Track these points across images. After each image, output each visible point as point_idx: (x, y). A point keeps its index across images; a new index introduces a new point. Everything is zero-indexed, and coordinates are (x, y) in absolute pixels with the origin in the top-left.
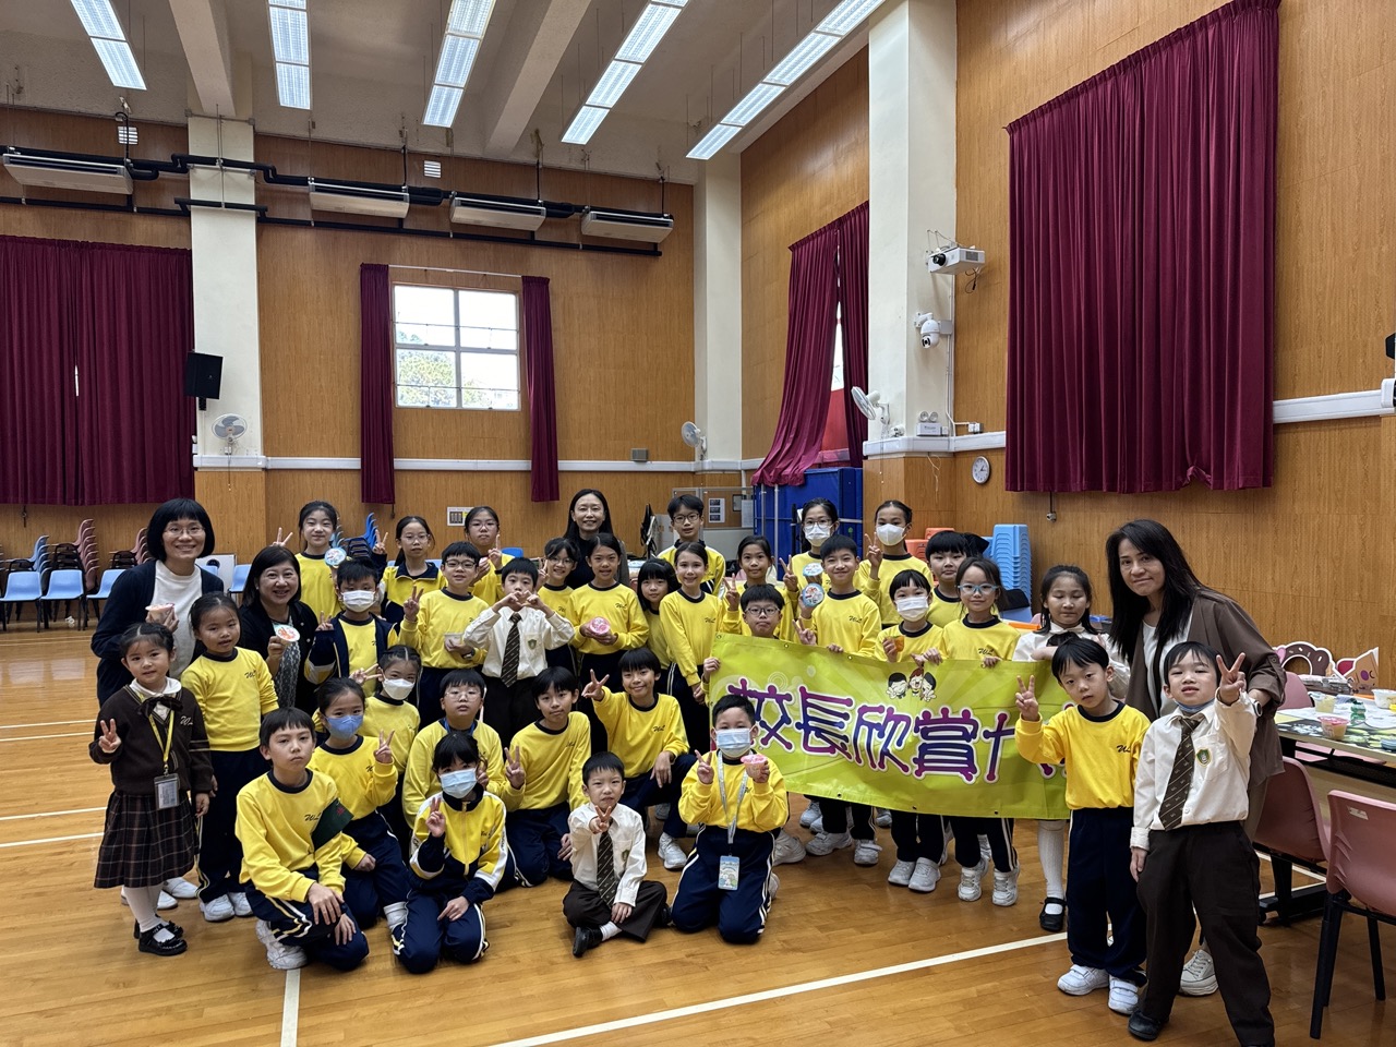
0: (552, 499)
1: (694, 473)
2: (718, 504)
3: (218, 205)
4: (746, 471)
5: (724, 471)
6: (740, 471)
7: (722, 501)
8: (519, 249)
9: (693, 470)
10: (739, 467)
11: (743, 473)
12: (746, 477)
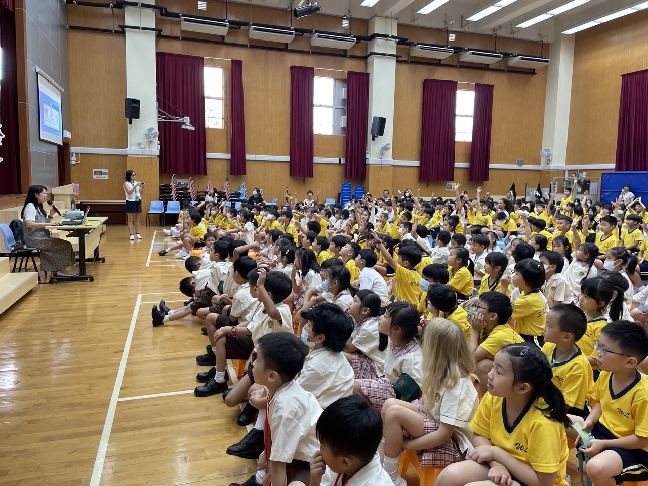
0: (485, 180)
1: (539, 170)
2: (555, 184)
3: (385, 55)
4: (568, 170)
5: (558, 170)
6: (565, 170)
7: (557, 183)
8: (480, 72)
9: (540, 169)
10: (565, 169)
11: (567, 171)
12: (568, 173)
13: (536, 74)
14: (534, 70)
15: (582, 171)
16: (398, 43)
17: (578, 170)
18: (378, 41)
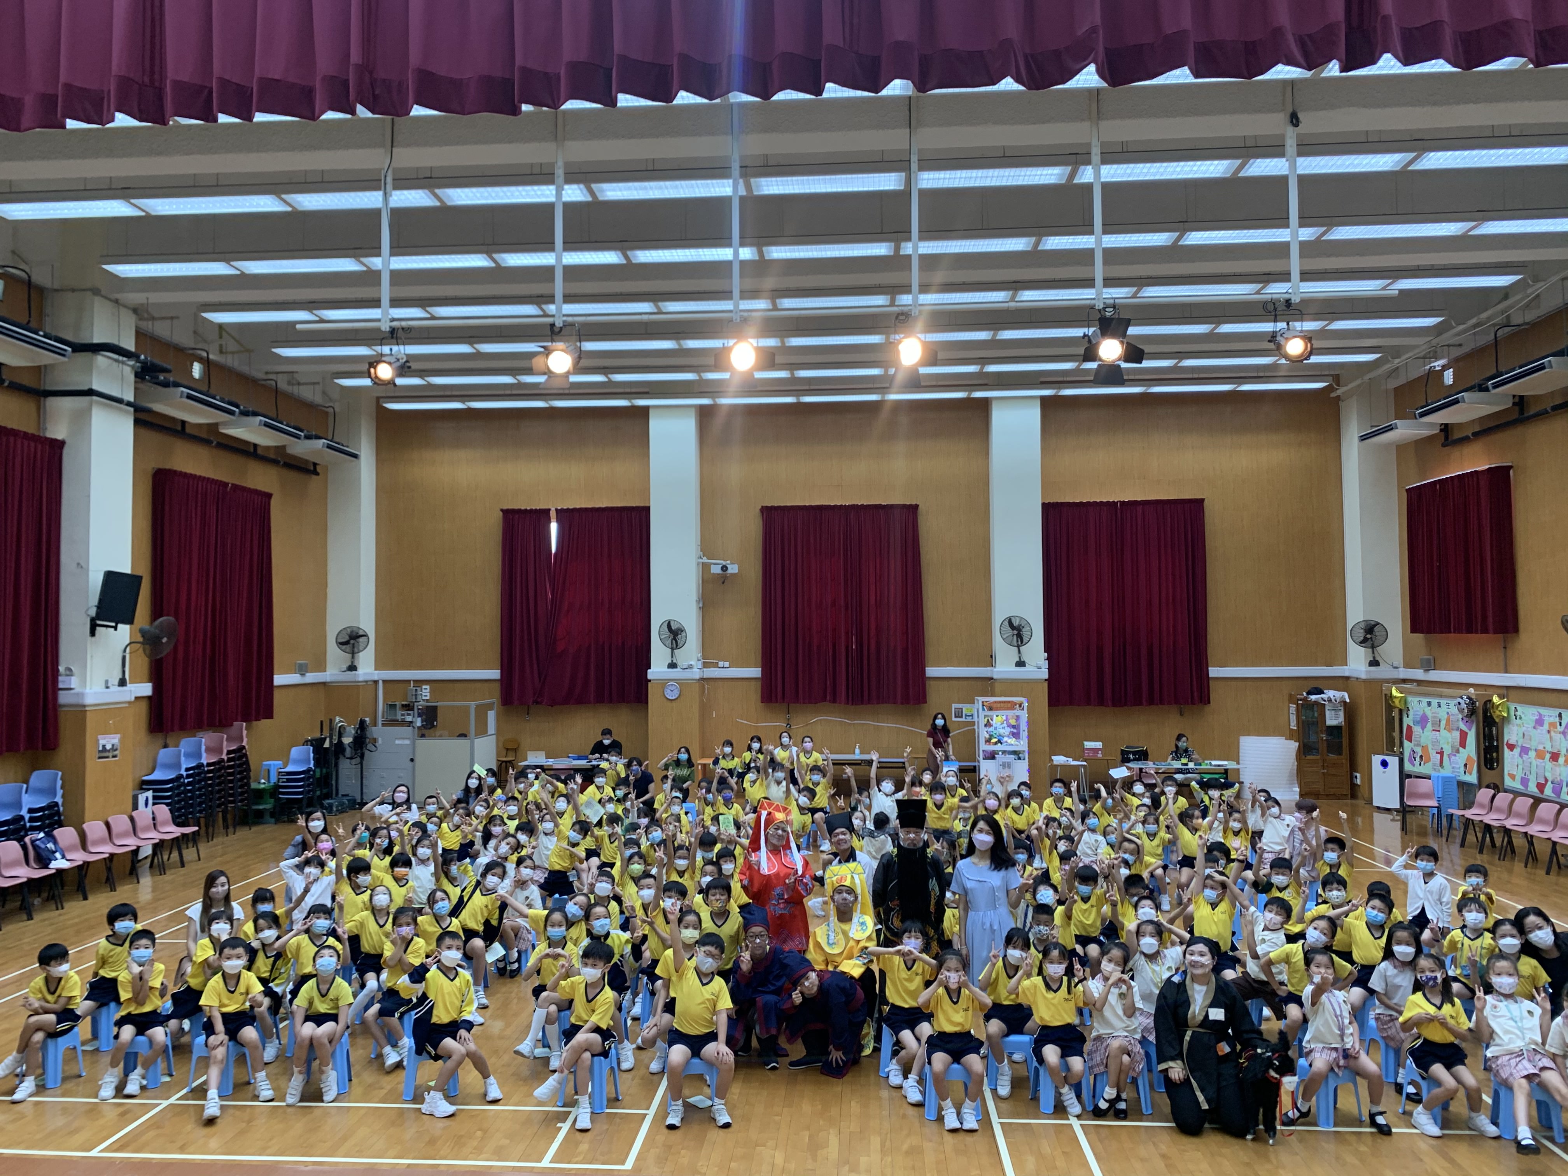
1: (324, 684)
4: (384, 681)
6: (376, 682)
8: (240, 460)
9: (328, 680)
10: (376, 678)
11: (381, 683)
12: (384, 688)
13: (318, 474)
14: (315, 464)
15: (419, 683)
16: (137, 375)
17: (409, 681)
18: (102, 360)
